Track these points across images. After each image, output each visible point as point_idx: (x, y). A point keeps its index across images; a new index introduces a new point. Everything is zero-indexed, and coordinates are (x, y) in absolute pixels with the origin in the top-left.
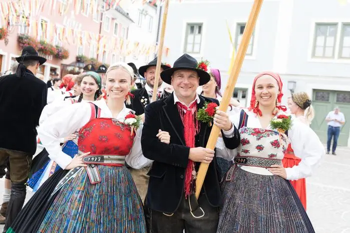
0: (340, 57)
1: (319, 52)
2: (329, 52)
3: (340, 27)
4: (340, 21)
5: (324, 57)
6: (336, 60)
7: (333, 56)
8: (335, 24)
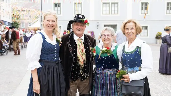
0: (111, 14)
1: (104, 12)
2: (108, 12)
3: (110, 4)
4: (110, 2)
5: (106, 14)
6: (110, 15)
7: (109, 14)
8: (109, 3)
